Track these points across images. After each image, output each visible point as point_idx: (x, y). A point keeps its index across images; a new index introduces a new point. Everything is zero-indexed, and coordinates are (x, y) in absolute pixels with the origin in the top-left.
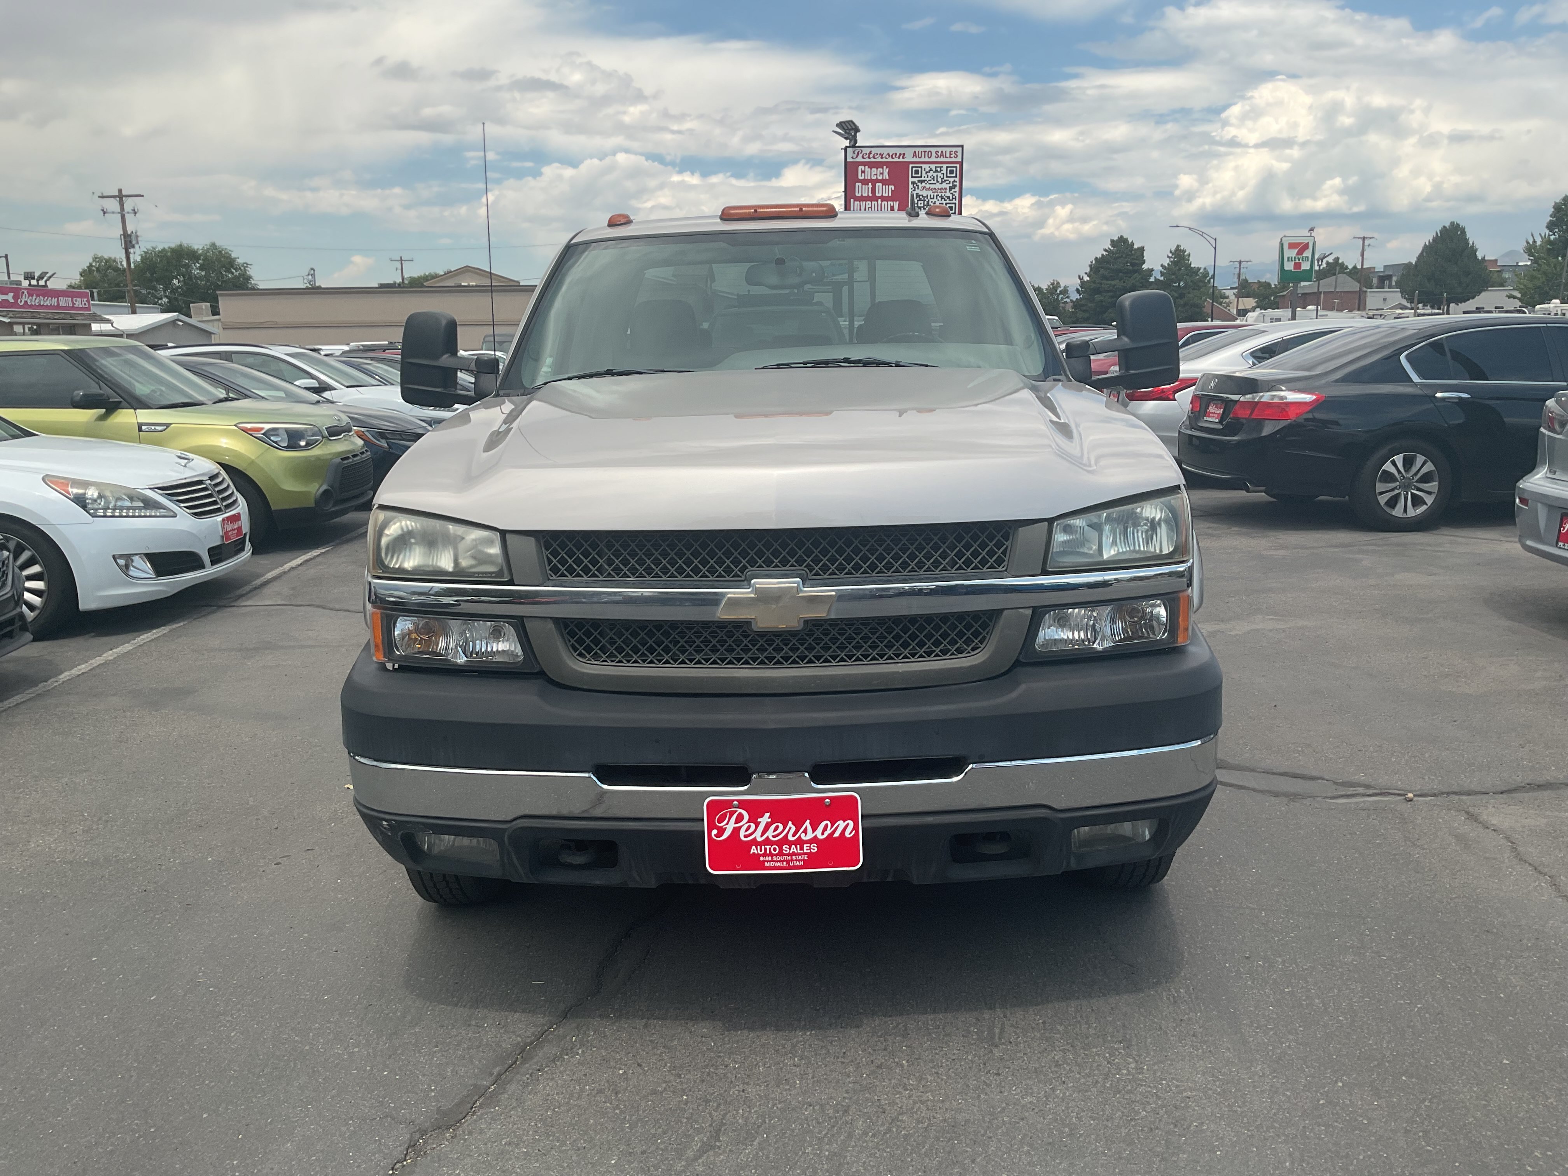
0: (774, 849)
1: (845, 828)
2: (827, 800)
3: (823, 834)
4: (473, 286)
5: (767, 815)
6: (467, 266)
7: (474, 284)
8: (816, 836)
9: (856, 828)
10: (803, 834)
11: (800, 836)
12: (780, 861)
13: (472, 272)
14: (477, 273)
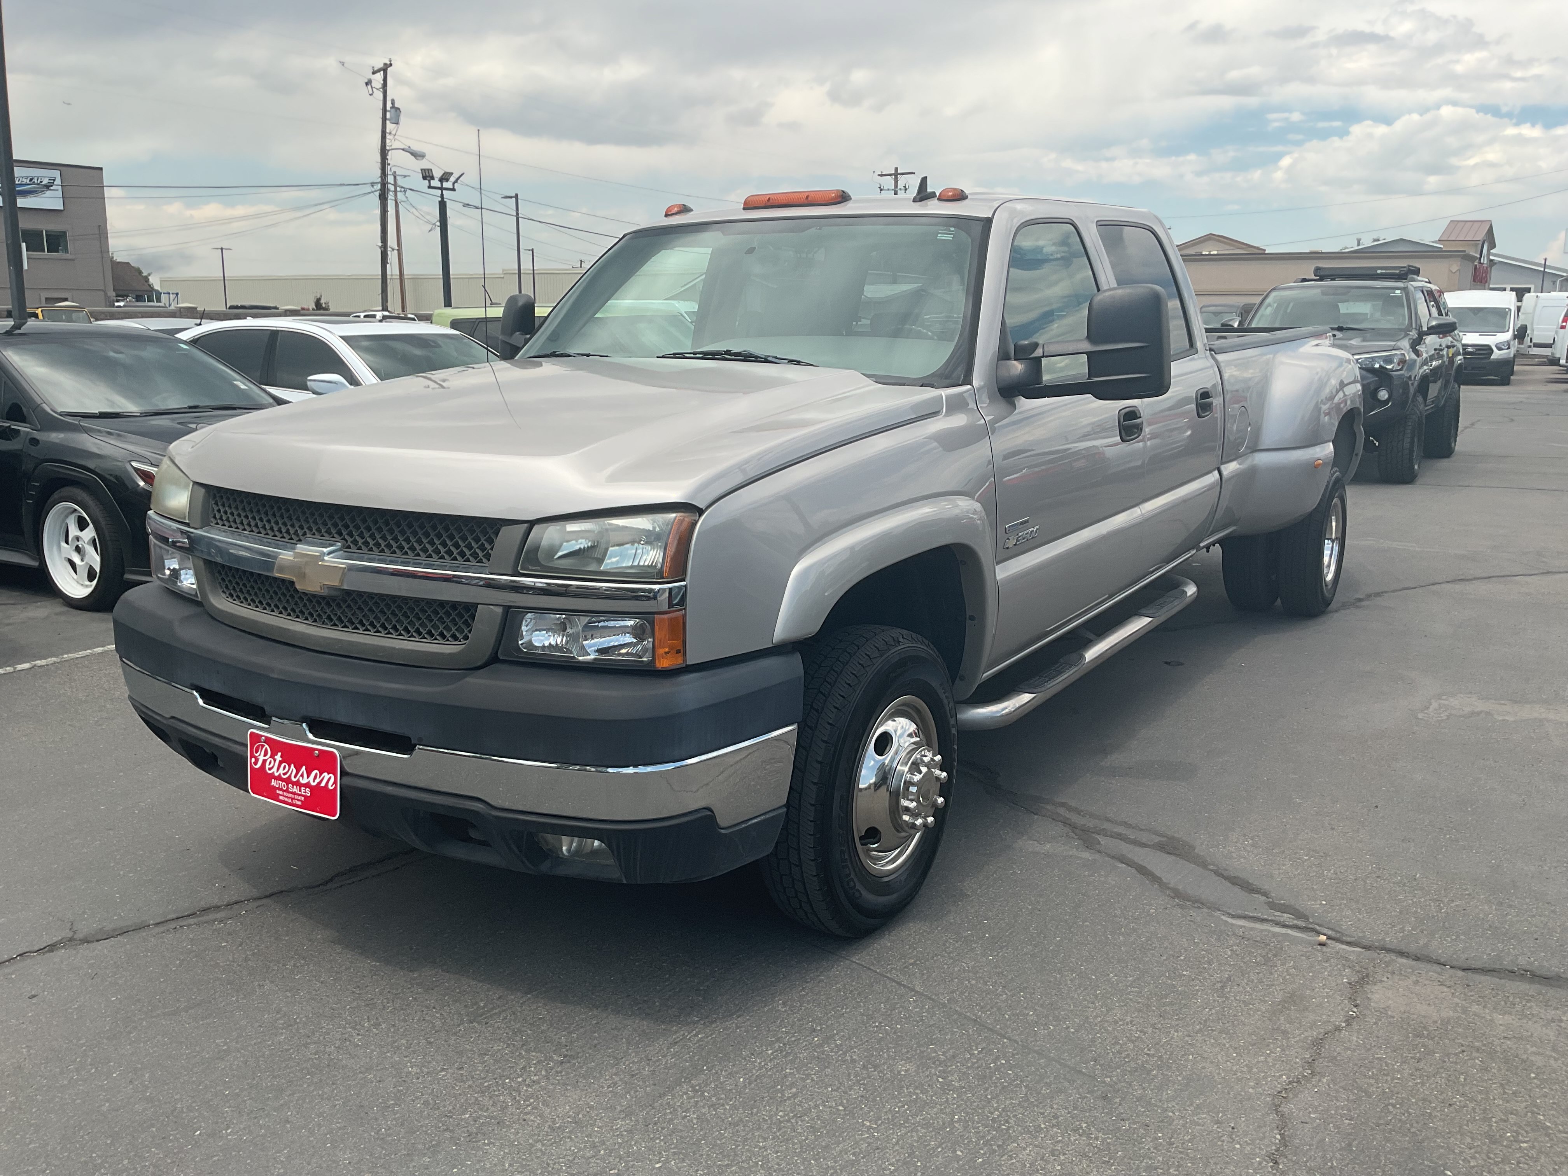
0: (283, 784)
1: (328, 780)
2: (317, 752)
3: (314, 781)
4: (1205, 255)
5: (279, 754)
6: (1211, 234)
7: (1215, 253)
8: (309, 782)
9: (335, 782)
10: (301, 778)
11: (299, 779)
12: (289, 798)
13: (1214, 239)
14: (1219, 241)
